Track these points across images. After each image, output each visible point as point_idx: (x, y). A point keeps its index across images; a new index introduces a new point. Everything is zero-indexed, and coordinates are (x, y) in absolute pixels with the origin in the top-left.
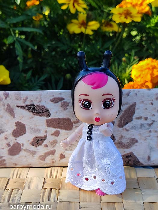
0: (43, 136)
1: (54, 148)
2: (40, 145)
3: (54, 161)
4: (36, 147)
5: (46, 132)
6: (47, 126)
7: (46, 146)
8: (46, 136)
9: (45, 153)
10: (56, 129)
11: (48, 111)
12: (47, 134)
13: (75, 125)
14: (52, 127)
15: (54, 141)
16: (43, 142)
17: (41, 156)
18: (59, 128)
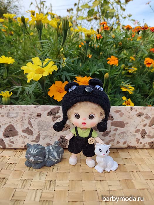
0: (109, 131)
1: (114, 138)
2: (107, 136)
3: (113, 145)
4: (105, 137)
5: (111, 129)
6: (111, 125)
7: (110, 136)
8: (110, 131)
9: (109, 141)
10: (116, 127)
11: (113, 117)
12: (111, 130)
13: (126, 125)
14: (114, 126)
15: (114, 134)
16: (109, 134)
17: (107, 142)
18: (118, 127)
